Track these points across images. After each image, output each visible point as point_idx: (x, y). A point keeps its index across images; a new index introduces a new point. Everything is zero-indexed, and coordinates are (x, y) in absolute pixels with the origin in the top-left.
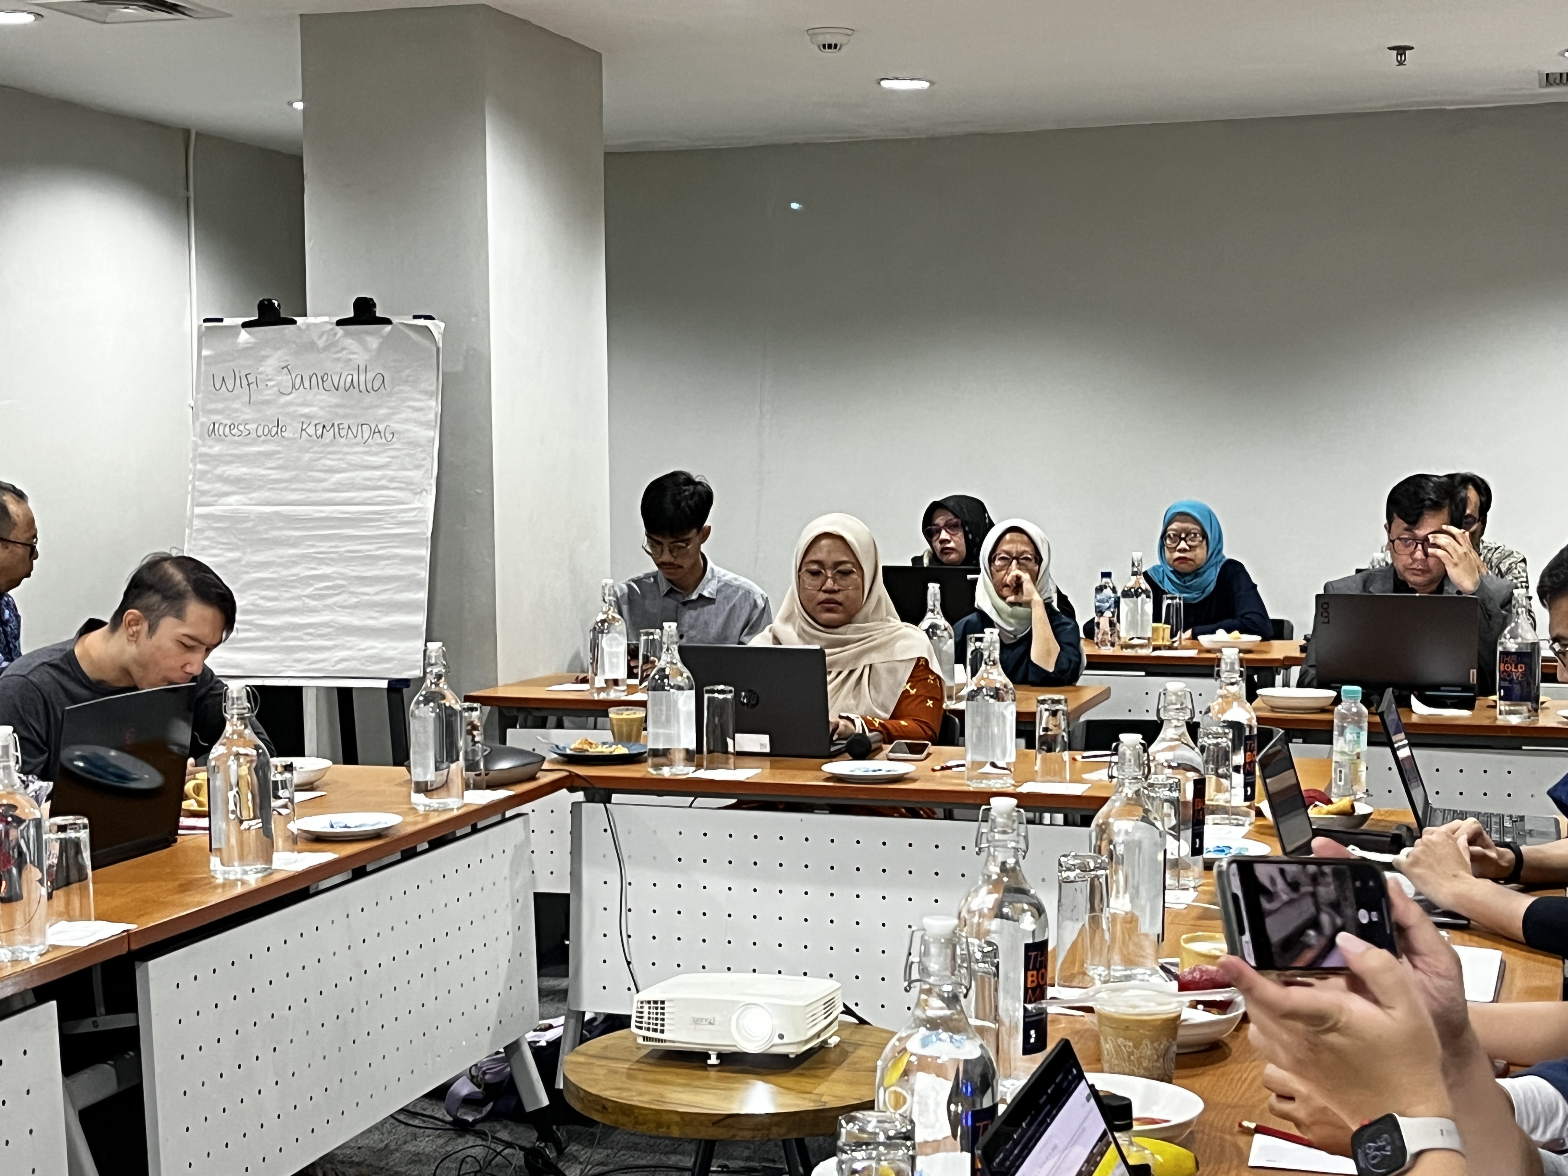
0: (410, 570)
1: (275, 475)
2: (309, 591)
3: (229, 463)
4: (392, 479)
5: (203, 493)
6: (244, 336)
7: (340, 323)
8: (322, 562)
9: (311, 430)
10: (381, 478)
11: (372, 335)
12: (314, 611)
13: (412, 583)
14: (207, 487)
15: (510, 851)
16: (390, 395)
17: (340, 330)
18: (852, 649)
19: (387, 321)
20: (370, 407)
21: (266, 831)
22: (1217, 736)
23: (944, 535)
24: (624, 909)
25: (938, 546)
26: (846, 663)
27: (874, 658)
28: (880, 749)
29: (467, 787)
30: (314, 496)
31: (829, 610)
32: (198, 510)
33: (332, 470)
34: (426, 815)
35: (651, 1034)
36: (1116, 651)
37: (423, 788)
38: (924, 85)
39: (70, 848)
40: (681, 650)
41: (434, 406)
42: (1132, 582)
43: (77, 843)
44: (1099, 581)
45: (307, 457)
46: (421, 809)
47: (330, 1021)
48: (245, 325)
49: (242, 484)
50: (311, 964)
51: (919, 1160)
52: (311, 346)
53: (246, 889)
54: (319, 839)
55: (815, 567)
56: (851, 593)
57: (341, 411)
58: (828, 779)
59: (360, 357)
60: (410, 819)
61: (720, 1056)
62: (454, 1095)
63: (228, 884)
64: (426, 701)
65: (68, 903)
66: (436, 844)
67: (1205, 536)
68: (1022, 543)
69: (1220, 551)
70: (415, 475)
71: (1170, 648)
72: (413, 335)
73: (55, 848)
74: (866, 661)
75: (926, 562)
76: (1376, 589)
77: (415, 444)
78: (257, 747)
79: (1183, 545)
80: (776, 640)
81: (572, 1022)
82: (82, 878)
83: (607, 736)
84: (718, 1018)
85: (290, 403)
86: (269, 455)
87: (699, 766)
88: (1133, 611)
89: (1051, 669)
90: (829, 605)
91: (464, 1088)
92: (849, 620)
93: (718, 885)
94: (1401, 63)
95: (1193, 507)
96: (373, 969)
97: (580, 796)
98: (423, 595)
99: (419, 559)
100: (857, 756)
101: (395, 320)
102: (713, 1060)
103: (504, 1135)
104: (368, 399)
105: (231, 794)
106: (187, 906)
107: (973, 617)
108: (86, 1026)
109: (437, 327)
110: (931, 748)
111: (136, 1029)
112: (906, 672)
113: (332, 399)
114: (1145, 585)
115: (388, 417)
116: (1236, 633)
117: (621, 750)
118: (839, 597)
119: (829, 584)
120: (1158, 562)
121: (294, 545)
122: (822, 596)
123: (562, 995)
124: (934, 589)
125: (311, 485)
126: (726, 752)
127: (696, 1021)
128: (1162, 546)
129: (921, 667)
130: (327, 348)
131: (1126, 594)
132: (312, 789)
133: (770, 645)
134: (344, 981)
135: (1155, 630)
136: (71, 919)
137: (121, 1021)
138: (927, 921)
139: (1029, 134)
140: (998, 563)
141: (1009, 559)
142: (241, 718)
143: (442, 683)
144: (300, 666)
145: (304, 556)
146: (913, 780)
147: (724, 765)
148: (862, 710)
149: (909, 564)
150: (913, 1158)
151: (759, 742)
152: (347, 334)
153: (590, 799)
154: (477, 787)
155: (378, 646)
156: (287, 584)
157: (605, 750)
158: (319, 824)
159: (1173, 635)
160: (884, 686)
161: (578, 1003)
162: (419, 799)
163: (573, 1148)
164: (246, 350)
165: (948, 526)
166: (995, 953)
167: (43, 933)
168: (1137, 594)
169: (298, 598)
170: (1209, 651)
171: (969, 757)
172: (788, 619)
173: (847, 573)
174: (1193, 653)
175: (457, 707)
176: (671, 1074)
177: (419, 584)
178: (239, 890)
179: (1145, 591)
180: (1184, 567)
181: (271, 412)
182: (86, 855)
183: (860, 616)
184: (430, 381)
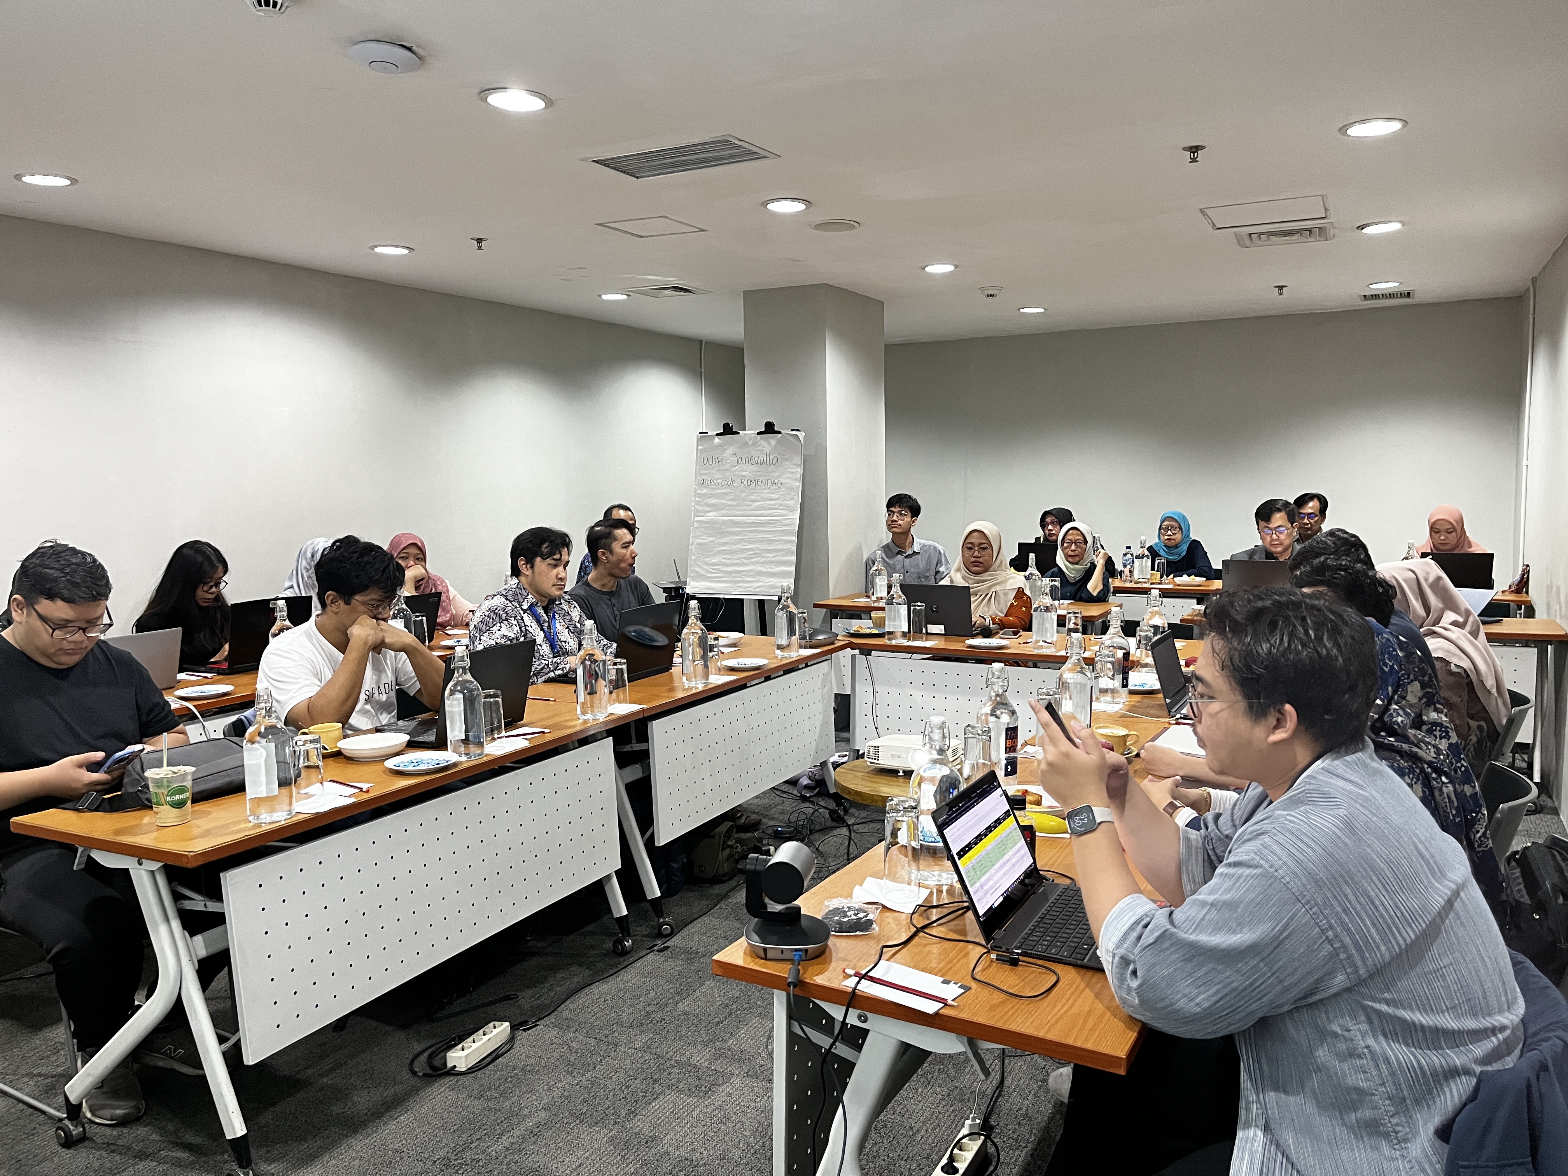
0: (788, 546)
1: (729, 503)
2: (744, 555)
3: (709, 497)
4: (781, 505)
5: (698, 511)
6: (717, 439)
7: (759, 433)
8: (750, 542)
9: (745, 483)
10: (775, 504)
11: (773, 439)
12: (746, 564)
13: (788, 552)
14: (700, 508)
15: (821, 676)
16: (780, 466)
17: (759, 437)
18: (988, 584)
19: (779, 432)
20: (772, 472)
21: (706, 666)
22: (1147, 631)
23: (1050, 527)
24: (874, 704)
25: (1047, 532)
26: (984, 591)
27: (998, 588)
28: (997, 633)
29: (801, 647)
30: (747, 513)
31: (976, 566)
32: (696, 519)
33: (754, 501)
34: (781, 659)
35: (873, 761)
36: (1133, 585)
37: (780, 647)
38: (1042, 310)
39: (619, 672)
40: (901, 586)
41: (800, 470)
42: (1140, 551)
43: (622, 670)
44: (1125, 551)
45: (744, 495)
46: (779, 657)
47: (736, 749)
48: (717, 435)
49: (715, 507)
50: (727, 724)
51: (921, 818)
52: (746, 444)
53: (698, 691)
54: (732, 670)
55: (970, 546)
56: (986, 558)
57: (759, 474)
58: (968, 647)
59: (768, 449)
60: (775, 661)
61: (904, 772)
62: (801, 784)
63: (690, 688)
64: (782, 609)
65: (618, 696)
66: (786, 672)
67: (1181, 529)
68: (1077, 535)
69: (1189, 536)
70: (791, 503)
71: (1160, 583)
72: (791, 439)
73: (613, 672)
74: (993, 589)
75: (1042, 539)
76: (1256, 558)
77: (791, 489)
78: (702, 630)
79: (1169, 533)
80: (952, 581)
81: (852, 753)
82: (624, 686)
83: (869, 623)
84: (903, 756)
85: (736, 471)
86: (727, 494)
87: (909, 640)
88: (1141, 566)
89: (1095, 595)
90: (976, 563)
91: (805, 781)
92: (986, 570)
93: (917, 695)
94: (1281, 294)
95: (1174, 513)
96: (755, 727)
97: (857, 652)
98: (794, 558)
99: (791, 542)
100: (985, 637)
101: (783, 432)
102: (901, 774)
103: (822, 803)
104: (772, 468)
105: (690, 649)
106: (671, 697)
107: (1055, 569)
108: (628, 748)
109: (801, 435)
110: (1022, 633)
111: (648, 750)
112: (1012, 594)
113: (755, 468)
114: (1147, 553)
115: (779, 476)
116: (1193, 577)
117: (875, 631)
118: (980, 560)
119: (976, 554)
120: (1157, 541)
121: (738, 535)
122: (973, 559)
123: (847, 740)
124: (1032, 556)
125: (745, 508)
126: (921, 632)
127: (893, 756)
128: (1159, 533)
129: (1020, 592)
130: (753, 444)
131: (1137, 557)
132: (735, 647)
133: (949, 584)
134: (742, 733)
135: (1152, 575)
136: (620, 702)
137: (641, 747)
138: (932, 718)
139: (1101, 330)
140: (1065, 545)
141: (1071, 542)
142: (695, 617)
143: (789, 601)
144: (740, 589)
145: (742, 540)
146: (1008, 648)
147: (921, 639)
148: (991, 613)
149: (1033, 541)
150: (918, 817)
151: (939, 629)
152: (761, 439)
153: (861, 653)
154: (806, 647)
155: (774, 581)
156: (734, 552)
157: (868, 631)
158: (732, 663)
159: (1162, 577)
160: (1002, 601)
161: (854, 745)
162: (778, 652)
163: (852, 811)
164: (720, 445)
165: (1052, 523)
166: (989, 731)
167: (606, 709)
168: (1143, 557)
169: (739, 559)
170: (1179, 585)
171: (1034, 638)
172: (958, 570)
173: (984, 549)
174: (1170, 586)
175: (796, 612)
176: (884, 779)
177: (792, 553)
178: (694, 691)
179: (1147, 556)
180: (1169, 543)
181: (728, 474)
182: (626, 675)
183: (991, 569)
184: (798, 460)
